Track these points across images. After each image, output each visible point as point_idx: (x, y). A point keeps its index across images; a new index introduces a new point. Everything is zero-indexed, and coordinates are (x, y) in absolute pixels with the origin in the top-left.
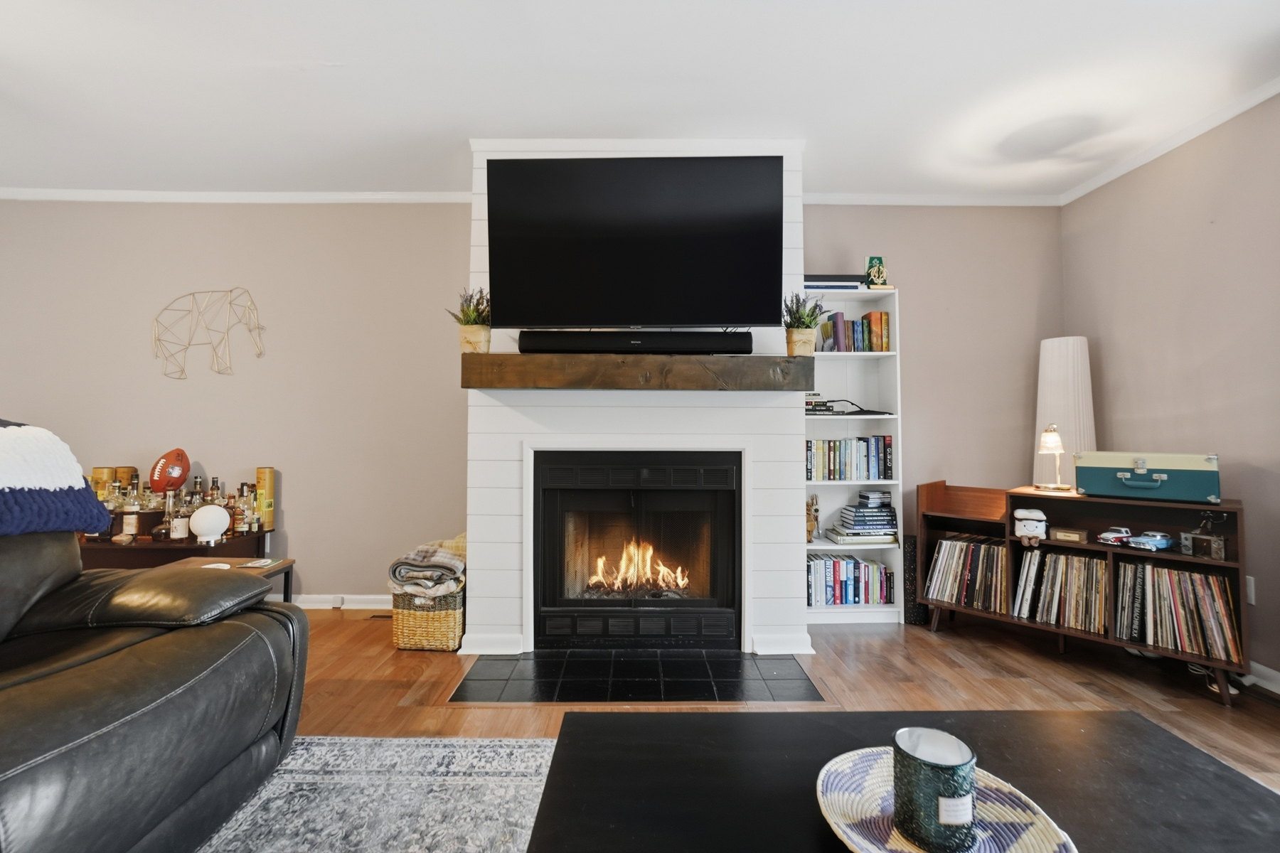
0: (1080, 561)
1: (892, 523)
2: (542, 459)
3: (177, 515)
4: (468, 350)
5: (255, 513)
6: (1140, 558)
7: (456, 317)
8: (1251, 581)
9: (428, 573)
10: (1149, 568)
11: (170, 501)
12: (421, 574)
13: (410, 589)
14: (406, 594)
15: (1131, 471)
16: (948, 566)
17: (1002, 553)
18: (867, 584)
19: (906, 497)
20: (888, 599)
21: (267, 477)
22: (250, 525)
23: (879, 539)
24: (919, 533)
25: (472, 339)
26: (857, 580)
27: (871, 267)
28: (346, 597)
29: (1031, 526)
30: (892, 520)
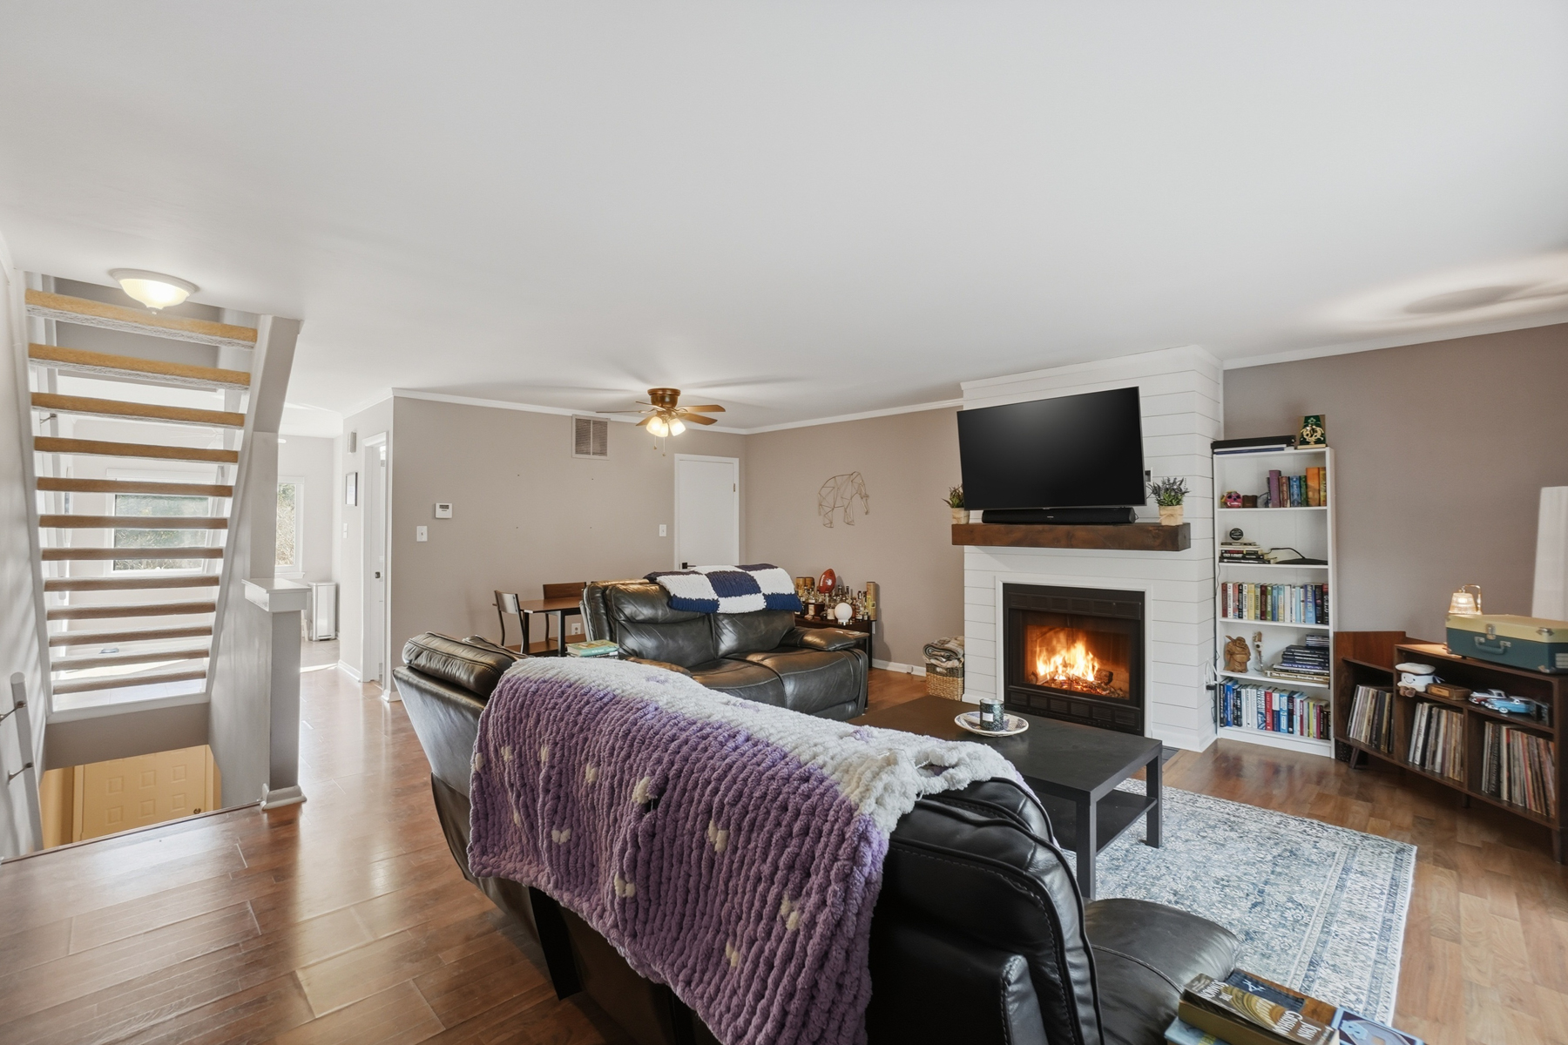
0: (1457, 717)
1: (1326, 665)
2: (1008, 588)
3: (829, 607)
4: (955, 522)
5: (866, 610)
6: (1496, 719)
7: (949, 503)
9: (943, 654)
10: (1504, 728)
11: (827, 599)
12: (939, 653)
13: (933, 661)
14: (932, 664)
15: (1484, 635)
16: (1362, 707)
18: (1302, 717)
20: (1323, 735)
21: (872, 587)
22: (863, 616)
23: (1310, 677)
24: (1346, 676)
25: (957, 516)
26: (1291, 713)
28: (915, 667)
29: (1415, 678)
30: (1325, 663)
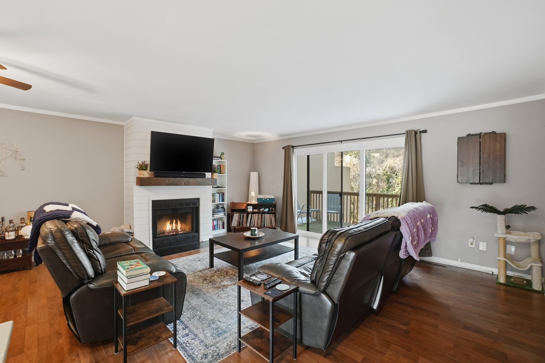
0: (257, 215)
1: (225, 211)
2: (153, 202)
4: (139, 176)
6: (265, 213)
8: (277, 214)
15: (264, 198)
16: (236, 218)
17: (245, 215)
18: (219, 225)
19: (228, 204)
20: (223, 228)
23: (221, 215)
24: (230, 213)
26: (217, 224)
27: (221, 155)
29: (250, 209)
